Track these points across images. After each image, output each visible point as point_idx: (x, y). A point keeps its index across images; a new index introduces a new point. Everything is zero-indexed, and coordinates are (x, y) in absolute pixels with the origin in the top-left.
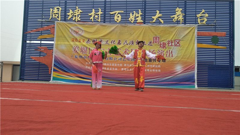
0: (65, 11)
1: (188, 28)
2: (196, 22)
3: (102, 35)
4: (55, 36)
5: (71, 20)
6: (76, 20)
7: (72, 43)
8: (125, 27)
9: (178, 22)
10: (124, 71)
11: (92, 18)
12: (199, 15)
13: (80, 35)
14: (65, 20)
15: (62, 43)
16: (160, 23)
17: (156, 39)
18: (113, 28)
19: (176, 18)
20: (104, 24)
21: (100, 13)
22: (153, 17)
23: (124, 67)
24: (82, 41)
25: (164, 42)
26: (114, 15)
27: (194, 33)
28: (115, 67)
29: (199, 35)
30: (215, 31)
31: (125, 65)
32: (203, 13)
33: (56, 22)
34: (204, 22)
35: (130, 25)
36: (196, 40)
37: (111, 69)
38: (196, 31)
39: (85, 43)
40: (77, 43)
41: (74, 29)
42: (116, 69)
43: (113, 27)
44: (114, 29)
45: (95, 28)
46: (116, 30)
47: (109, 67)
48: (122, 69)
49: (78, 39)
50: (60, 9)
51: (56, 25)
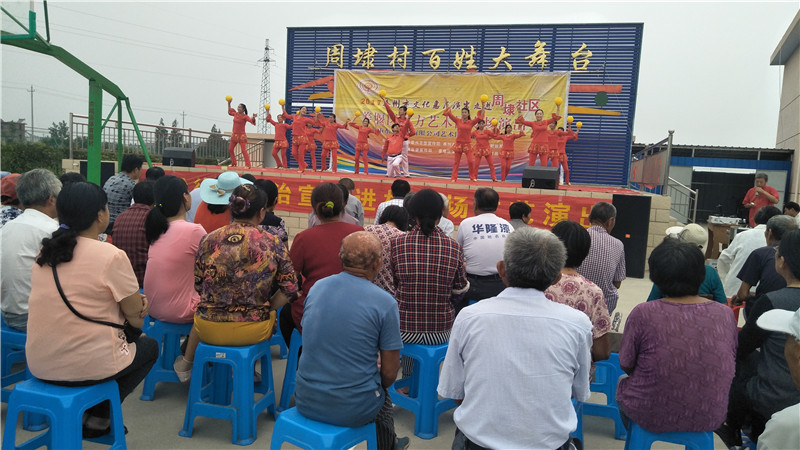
0: (350, 52)
1: (554, 79)
2: (570, 67)
3: (408, 93)
4: (335, 95)
5: (359, 66)
6: (368, 67)
7: (361, 107)
8: (446, 77)
9: (537, 67)
10: (443, 153)
11: (393, 62)
12: (575, 54)
13: (373, 92)
14: (350, 68)
15: (346, 106)
16: (506, 69)
17: (498, 98)
18: (426, 80)
19: (534, 59)
20: (412, 73)
21: (406, 53)
22: (495, 59)
23: (443, 148)
24: (376, 103)
25: (512, 103)
26: (428, 56)
27: (564, 86)
28: (428, 148)
29: (574, 90)
30: (604, 83)
31: (445, 144)
32: (583, 50)
33: (336, 70)
34: (584, 67)
35: (455, 74)
36: (567, 100)
37: (421, 150)
38: (568, 83)
39: (379, 107)
40: (369, 107)
41: (364, 83)
42: (430, 151)
43: (426, 77)
44: (429, 81)
45: (398, 81)
46: (431, 83)
47: (419, 147)
48: (440, 151)
49: (371, 99)
50: (343, 47)
51: (335, 75)
